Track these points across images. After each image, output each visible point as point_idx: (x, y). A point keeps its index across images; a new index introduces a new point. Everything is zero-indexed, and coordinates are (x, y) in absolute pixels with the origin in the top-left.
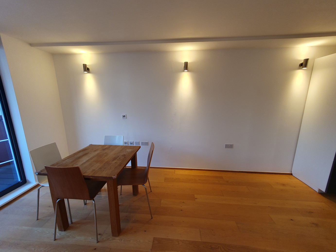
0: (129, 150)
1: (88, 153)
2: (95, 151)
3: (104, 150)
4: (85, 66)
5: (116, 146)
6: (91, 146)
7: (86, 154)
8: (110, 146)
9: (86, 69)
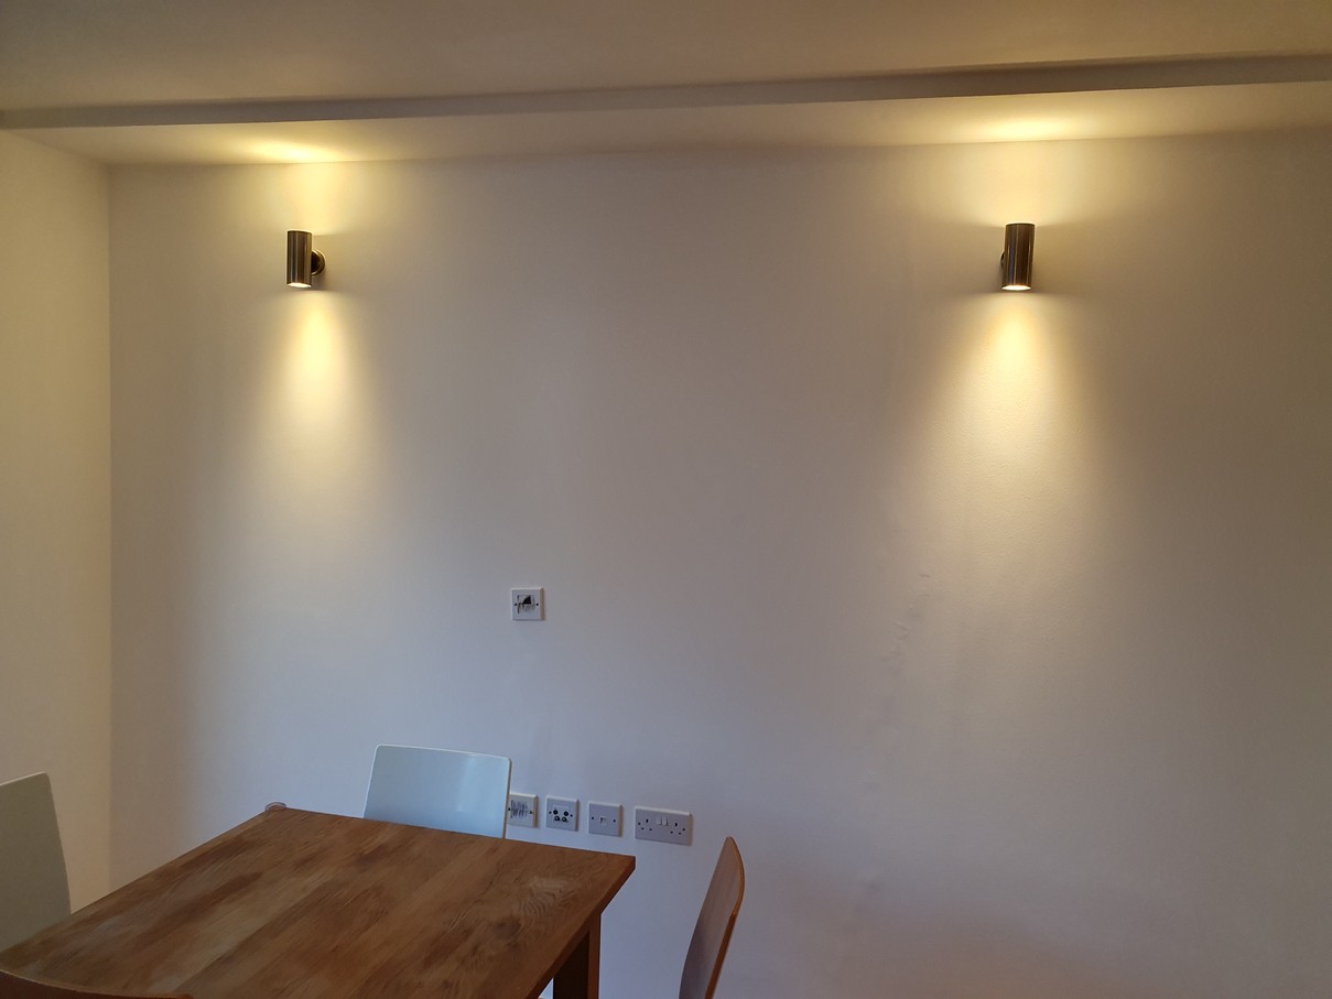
0: (549, 886)
1: (257, 876)
2: (306, 863)
3: (366, 860)
4: (298, 241)
5: (455, 842)
6: (278, 815)
7: (239, 886)
8: (412, 834)
9: (305, 263)
